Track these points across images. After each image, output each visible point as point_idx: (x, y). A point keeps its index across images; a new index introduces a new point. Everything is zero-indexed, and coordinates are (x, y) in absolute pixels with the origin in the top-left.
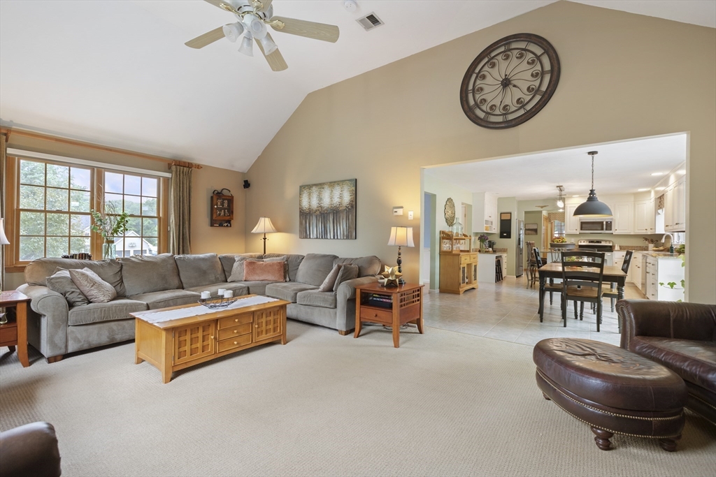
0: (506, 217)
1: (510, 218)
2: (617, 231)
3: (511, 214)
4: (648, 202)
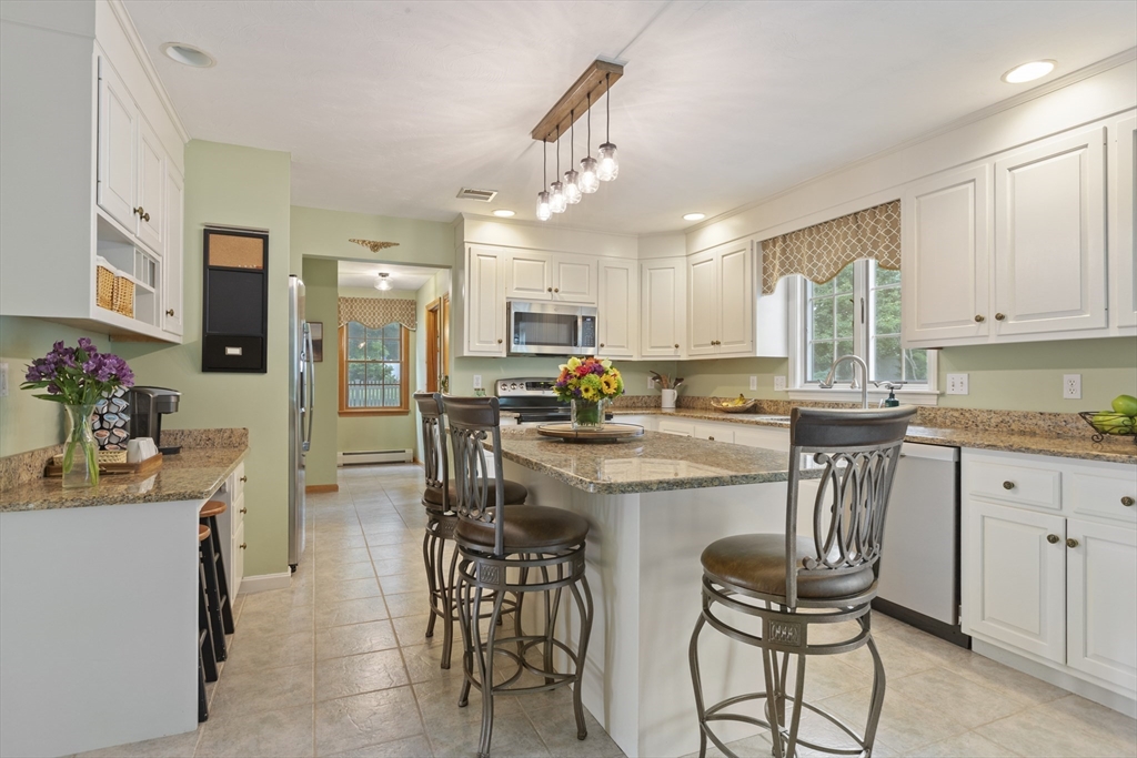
1: (260, 265)
2: (604, 348)
3: (265, 238)
4: (680, 264)
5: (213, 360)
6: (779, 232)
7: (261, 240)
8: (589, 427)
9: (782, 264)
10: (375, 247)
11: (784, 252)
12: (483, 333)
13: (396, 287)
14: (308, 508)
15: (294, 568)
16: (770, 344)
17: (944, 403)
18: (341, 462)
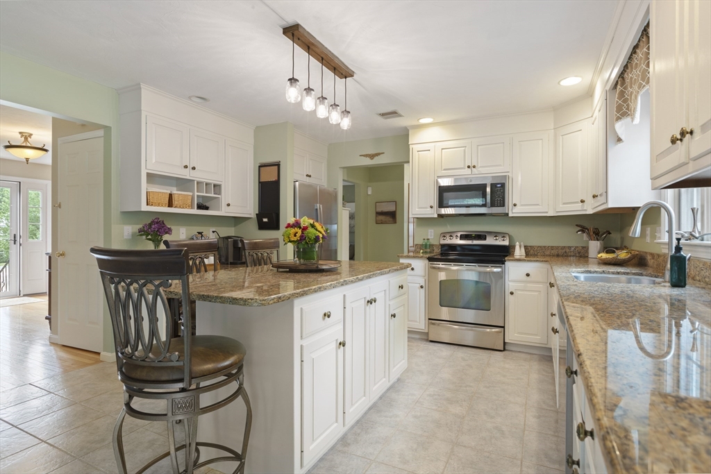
0: (269, 176)
1: (277, 178)
2: (518, 207)
3: (278, 165)
4: (586, 124)
7: (277, 167)
10: (372, 156)
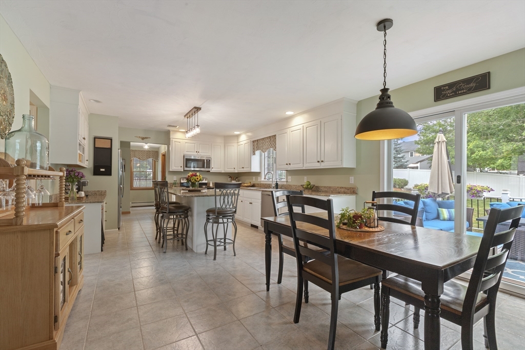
0: (103, 144)
1: (110, 147)
2: (214, 169)
3: (111, 140)
4: (235, 145)
5: (96, 172)
6: (256, 139)
8: (194, 188)
9: (257, 148)
10: (143, 139)
11: (257, 144)
12: (176, 164)
13: (151, 147)
14: (123, 218)
15: (119, 229)
16: (255, 168)
17: (288, 184)
18: (131, 206)
